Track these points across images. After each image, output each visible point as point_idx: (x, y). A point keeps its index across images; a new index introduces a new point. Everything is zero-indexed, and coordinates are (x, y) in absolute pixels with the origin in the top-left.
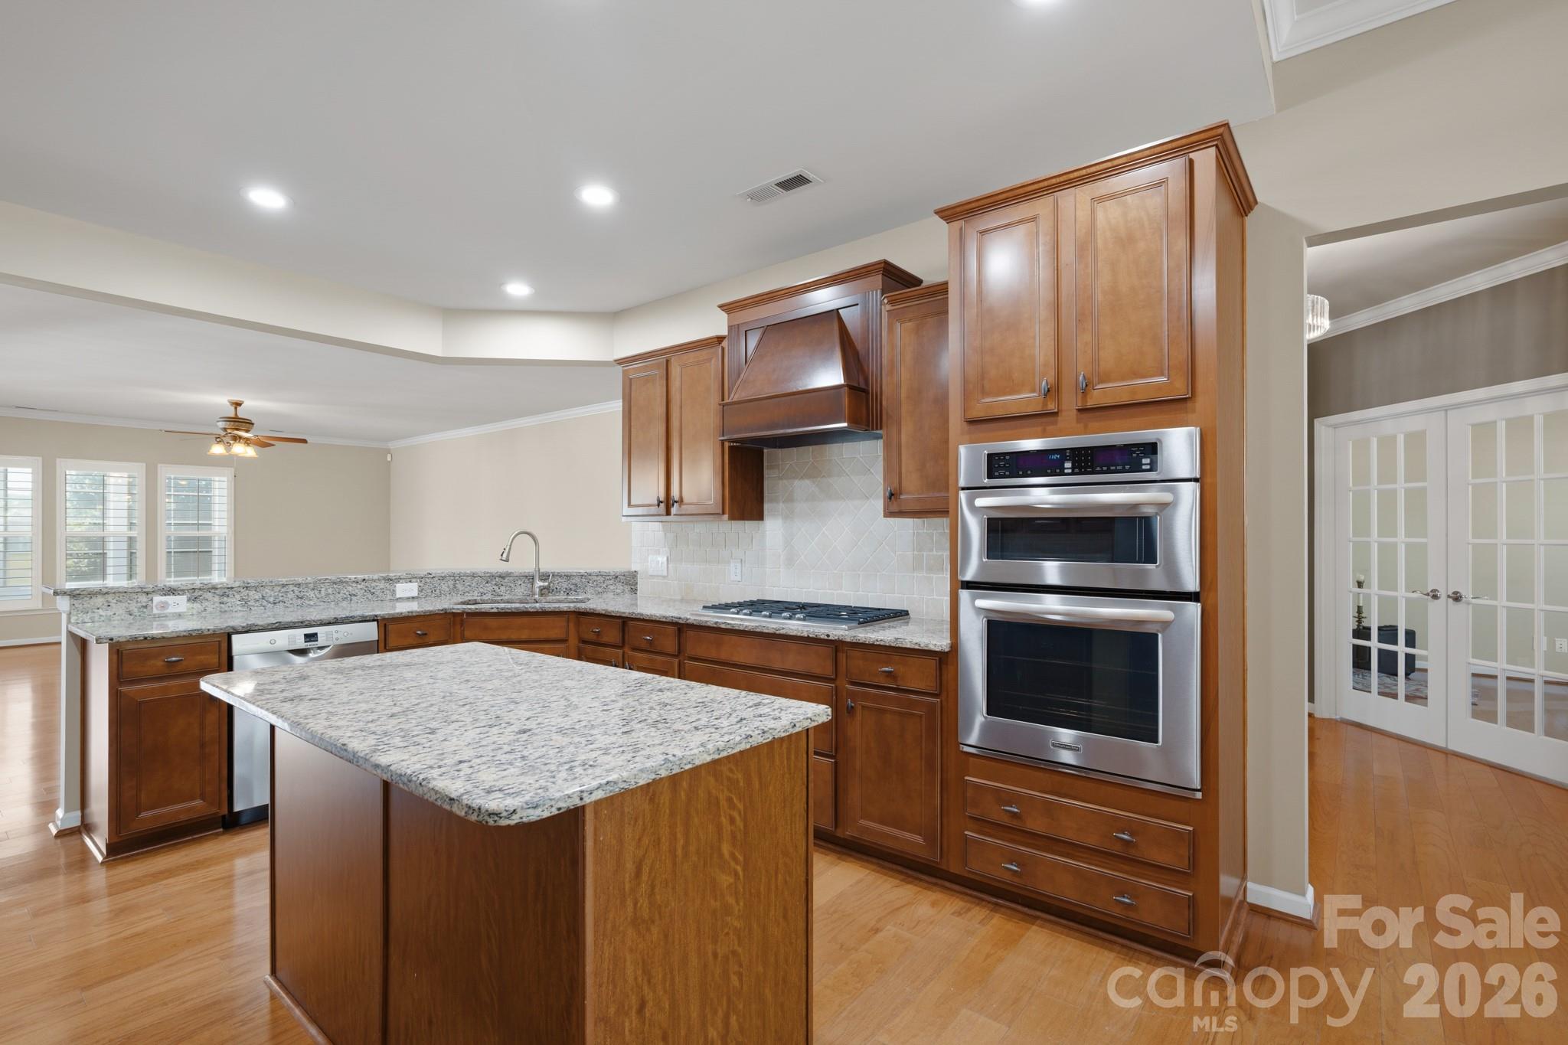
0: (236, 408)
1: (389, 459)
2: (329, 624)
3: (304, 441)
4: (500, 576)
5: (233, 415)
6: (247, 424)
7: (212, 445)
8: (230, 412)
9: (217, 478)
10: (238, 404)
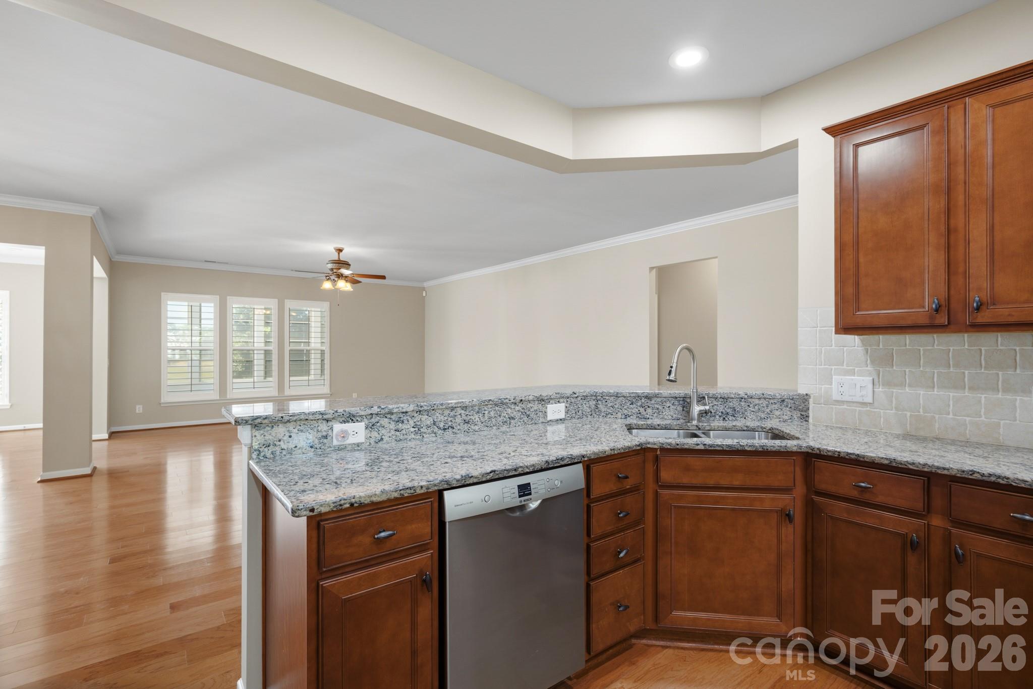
0: (339, 254)
2: (541, 470)
3: (384, 277)
5: (337, 259)
6: (346, 265)
7: (323, 282)
8: (335, 257)
9: (313, 309)
10: (340, 250)
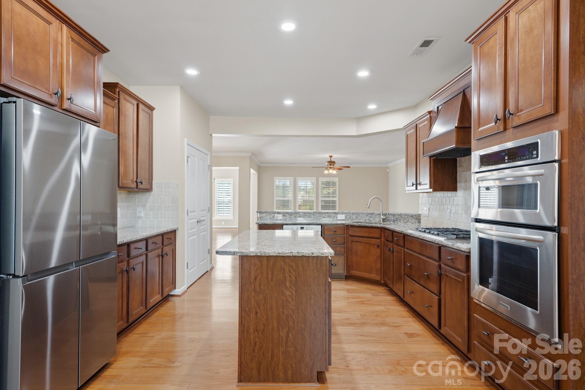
1: (388, 171)
2: (307, 225)
3: (349, 167)
4: (371, 214)
5: (330, 161)
6: (334, 163)
7: (324, 171)
10: (331, 157)
